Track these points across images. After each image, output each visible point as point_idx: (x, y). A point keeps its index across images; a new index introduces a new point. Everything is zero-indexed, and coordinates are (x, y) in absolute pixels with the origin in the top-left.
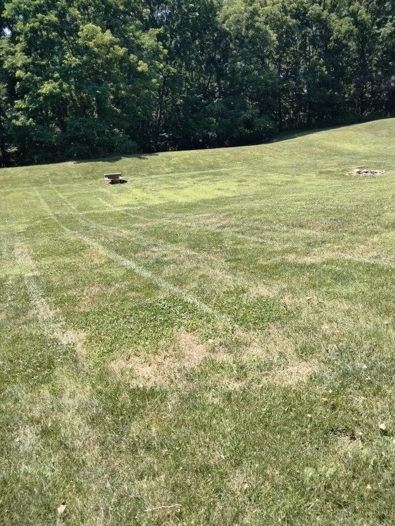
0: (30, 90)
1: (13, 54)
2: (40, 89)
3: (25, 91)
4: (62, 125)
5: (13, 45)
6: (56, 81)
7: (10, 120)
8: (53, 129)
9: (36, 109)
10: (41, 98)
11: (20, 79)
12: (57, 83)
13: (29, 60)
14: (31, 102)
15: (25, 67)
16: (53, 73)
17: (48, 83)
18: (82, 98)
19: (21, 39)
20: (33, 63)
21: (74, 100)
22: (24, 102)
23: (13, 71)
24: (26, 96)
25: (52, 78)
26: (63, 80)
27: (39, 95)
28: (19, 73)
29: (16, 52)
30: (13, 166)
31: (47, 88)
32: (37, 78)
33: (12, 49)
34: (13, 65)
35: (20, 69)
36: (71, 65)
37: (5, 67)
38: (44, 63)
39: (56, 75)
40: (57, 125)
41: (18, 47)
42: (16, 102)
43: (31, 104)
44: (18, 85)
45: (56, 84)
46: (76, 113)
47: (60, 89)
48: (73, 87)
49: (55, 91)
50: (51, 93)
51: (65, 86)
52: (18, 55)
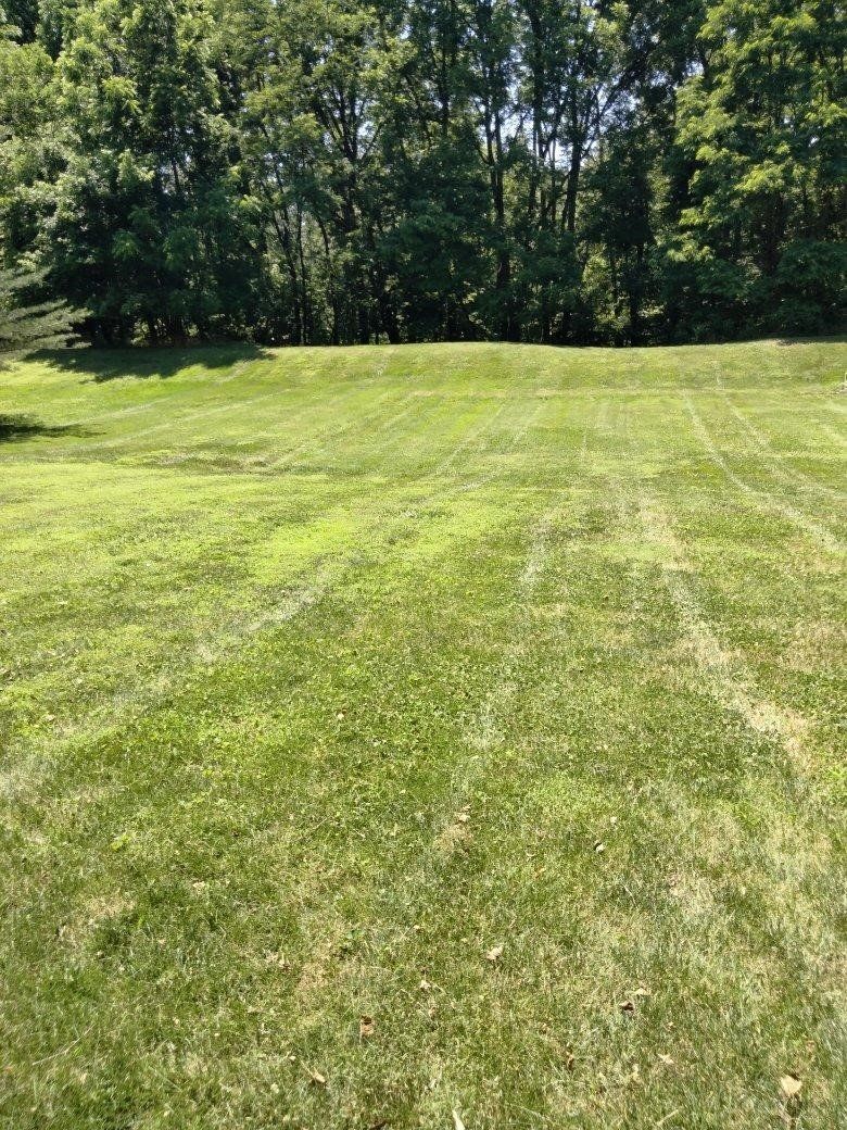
0: (716, 185)
1: (699, 113)
2: (740, 181)
3: (707, 187)
4: (769, 259)
5: (704, 93)
6: (778, 163)
7: (664, 250)
8: (743, 269)
9: (721, 225)
10: (736, 203)
11: (702, 164)
12: (782, 166)
13: (731, 123)
14: (714, 211)
15: (720, 139)
16: (777, 144)
17: (761, 168)
18: (829, 196)
19: (724, 79)
20: (737, 128)
21: (807, 203)
22: (701, 213)
23: (693, 148)
24: (707, 199)
25: (771, 155)
26: (796, 158)
27: (736, 194)
28: (705, 152)
29: (707, 107)
30: (645, 345)
31: (756, 178)
32: (738, 159)
33: (701, 102)
34: (695, 135)
35: (708, 142)
36: (821, 122)
37: (680, 141)
38: (760, 124)
39: (784, 148)
40: (756, 261)
41: (715, 97)
42: (684, 212)
43: (713, 216)
44: (697, 176)
45: (777, 170)
46: (806, 234)
47: (784, 178)
48: (813, 174)
49: (771, 185)
50: (763, 187)
51: (798, 171)
52: (711, 113)
